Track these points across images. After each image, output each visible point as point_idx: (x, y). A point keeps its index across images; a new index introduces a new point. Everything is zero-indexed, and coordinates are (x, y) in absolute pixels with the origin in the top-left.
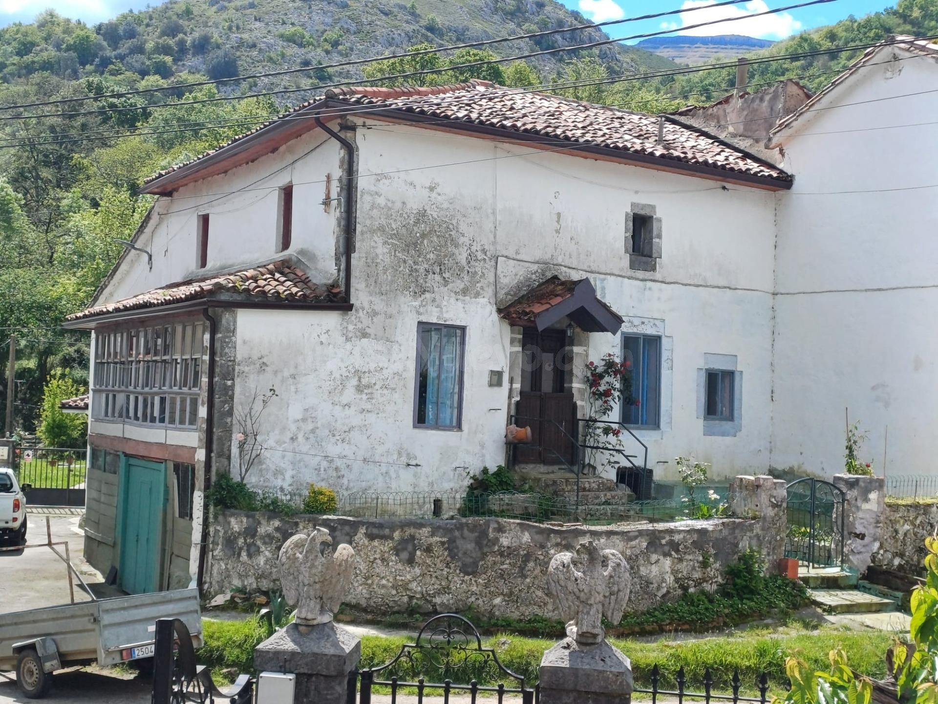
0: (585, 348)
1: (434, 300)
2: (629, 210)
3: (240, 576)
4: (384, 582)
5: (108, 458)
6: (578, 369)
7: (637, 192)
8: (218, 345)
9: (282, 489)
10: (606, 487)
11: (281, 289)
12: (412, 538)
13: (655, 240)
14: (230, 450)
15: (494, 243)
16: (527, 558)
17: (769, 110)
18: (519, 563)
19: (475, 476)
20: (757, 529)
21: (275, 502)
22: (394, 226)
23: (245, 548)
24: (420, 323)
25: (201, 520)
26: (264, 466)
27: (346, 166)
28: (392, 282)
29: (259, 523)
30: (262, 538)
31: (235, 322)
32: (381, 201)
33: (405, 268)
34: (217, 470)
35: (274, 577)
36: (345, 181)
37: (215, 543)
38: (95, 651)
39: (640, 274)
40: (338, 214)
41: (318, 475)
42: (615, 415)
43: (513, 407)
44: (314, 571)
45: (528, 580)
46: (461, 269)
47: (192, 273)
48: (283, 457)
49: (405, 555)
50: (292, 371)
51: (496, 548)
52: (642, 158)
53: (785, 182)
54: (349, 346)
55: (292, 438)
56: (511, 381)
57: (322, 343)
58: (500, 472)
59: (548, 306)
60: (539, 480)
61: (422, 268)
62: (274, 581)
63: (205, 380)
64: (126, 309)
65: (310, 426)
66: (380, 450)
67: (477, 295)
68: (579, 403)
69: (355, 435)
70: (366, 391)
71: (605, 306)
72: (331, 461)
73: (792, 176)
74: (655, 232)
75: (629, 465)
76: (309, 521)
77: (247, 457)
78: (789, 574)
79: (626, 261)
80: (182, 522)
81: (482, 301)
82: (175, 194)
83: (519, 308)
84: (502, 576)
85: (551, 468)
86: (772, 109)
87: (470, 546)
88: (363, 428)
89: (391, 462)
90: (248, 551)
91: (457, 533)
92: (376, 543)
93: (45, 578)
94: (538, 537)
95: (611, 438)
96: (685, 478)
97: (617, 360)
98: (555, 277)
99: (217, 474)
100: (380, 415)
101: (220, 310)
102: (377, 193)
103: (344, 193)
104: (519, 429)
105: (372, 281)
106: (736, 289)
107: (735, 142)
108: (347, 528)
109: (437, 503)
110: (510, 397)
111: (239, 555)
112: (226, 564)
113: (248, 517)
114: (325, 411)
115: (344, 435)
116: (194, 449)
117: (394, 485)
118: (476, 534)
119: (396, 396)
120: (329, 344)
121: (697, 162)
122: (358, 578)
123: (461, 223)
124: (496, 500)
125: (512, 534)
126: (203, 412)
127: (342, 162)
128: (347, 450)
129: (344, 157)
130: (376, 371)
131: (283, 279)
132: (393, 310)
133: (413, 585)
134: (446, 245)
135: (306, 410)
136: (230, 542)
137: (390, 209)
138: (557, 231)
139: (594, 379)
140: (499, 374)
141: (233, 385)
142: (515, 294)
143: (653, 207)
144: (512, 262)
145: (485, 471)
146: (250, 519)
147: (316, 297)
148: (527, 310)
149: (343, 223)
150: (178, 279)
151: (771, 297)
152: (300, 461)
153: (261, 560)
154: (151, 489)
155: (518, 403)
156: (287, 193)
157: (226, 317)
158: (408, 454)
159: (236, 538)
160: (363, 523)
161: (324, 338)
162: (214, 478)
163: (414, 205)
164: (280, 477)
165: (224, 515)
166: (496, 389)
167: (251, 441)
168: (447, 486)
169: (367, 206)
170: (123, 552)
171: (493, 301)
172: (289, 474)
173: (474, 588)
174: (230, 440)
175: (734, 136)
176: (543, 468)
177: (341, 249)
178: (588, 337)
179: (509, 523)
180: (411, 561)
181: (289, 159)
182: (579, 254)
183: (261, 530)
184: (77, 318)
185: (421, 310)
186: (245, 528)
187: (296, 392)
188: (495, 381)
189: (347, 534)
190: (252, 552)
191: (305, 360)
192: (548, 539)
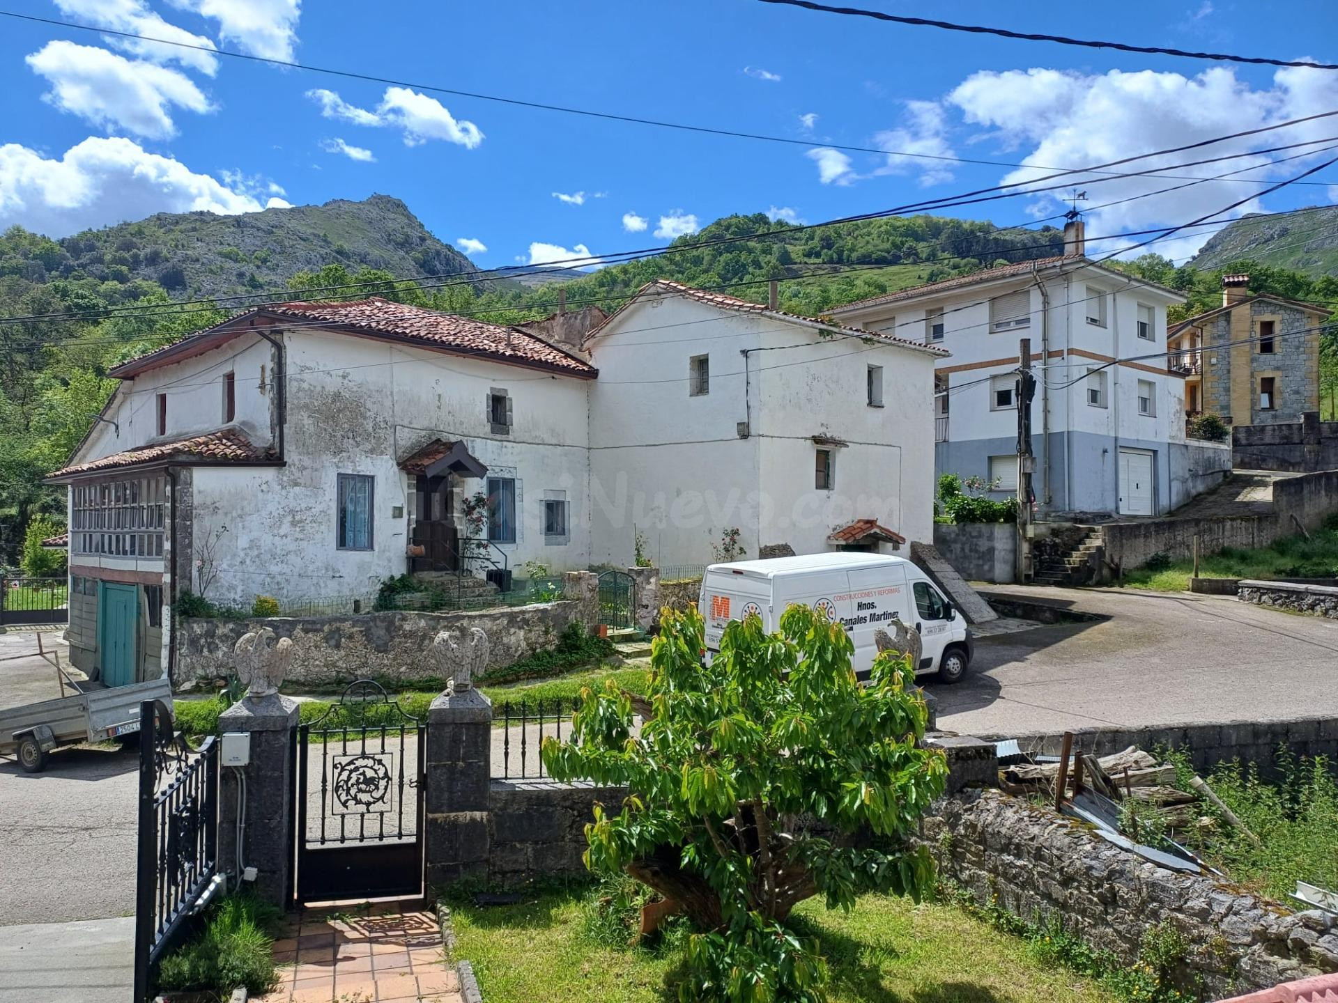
0: (461, 488)
1: (349, 458)
2: (489, 393)
3: (203, 667)
4: (317, 662)
5: (88, 585)
6: (457, 504)
7: (494, 380)
8: (177, 495)
9: (234, 600)
10: (480, 584)
11: (228, 451)
12: (338, 629)
13: (508, 413)
14: (191, 573)
15: (393, 416)
16: (424, 637)
17: (581, 325)
18: (418, 642)
19: (384, 582)
20: (580, 607)
21: (229, 610)
22: (316, 404)
23: (206, 646)
24: (339, 474)
25: (169, 628)
26: (219, 584)
27: (276, 360)
28: (316, 445)
29: (217, 627)
30: (220, 637)
31: (191, 477)
32: (305, 386)
33: (326, 434)
34: (181, 589)
35: (231, 666)
36: (276, 369)
37: (181, 644)
38: (85, 732)
39: (498, 437)
40: (271, 395)
41: (263, 588)
42: (484, 535)
43: (411, 532)
44: (262, 658)
46: (369, 435)
47: (153, 439)
48: (235, 576)
49: (333, 642)
50: (239, 512)
51: (401, 632)
52: (496, 357)
53: (593, 374)
54: (284, 493)
55: (241, 562)
56: (409, 514)
57: (262, 491)
58: (403, 577)
59: (433, 460)
60: (432, 582)
61: (339, 434)
62: (231, 668)
63: (168, 521)
64: (98, 468)
65: (256, 553)
66: (311, 568)
67: (382, 453)
68: (458, 527)
69: (292, 558)
70: (299, 525)
71: (474, 459)
72: (274, 577)
73: (597, 370)
74: (508, 408)
75: (495, 568)
76: (257, 623)
77: (205, 578)
78: (601, 635)
79: (488, 428)
80: (154, 630)
81: (386, 457)
82: (136, 378)
83: (413, 462)
84: (405, 652)
85: (439, 574)
87: (382, 632)
88: (298, 552)
89: (320, 575)
90: (209, 648)
91: (372, 624)
92: (310, 635)
93: (38, 680)
94: (430, 622)
95: (482, 551)
96: (532, 576)
97: (485, 497)
98: (439, 440)
99: (181, 592)
100: (310, 542)
101: (178, 468)
102: (301, 380)
103: (276, 380)
104: (415, 547)
105: (301, 444)
106: (564, 446)
107: (560, 346)
108: (287, 626)
109: (357, 603)
110: (409, 524)
111: (202, 651)
112: (192, 659)
113: (207, 622)
114: (267, 541)
115: (283, 558)
116: (161, 574)
117: (323, 592)
118: (386, 623)
119: (323, 528)
120: (268, 492)
121: (534, 360)
122: (297, 661)
123: (367, 402)
124: (400, 599)
125: (412, 621)
126: (167, 546)
127: (273, 356)
128: (286, 569)
129: (274, 353)
130: (306, 510)
131: (229, 444)
132: (317, 465)
133: (340, 663)
134: (356, 417)
135: (251, 541)
136: (193, 642)
137: (312, 391)
138: (439, 407)
139: (469, 510)
140: (401, 509)
141: (192, 524)
142: (410, 452)
143: (506, 391)
144: (407, 430)
145: (392, 578)
146: (210, 624)
147: (257, 457)
148: (419, 463)
149: (276, 402)
150: (142, 444)
151: (587, 450)
152: (248, 579)
153: (220, 654)
154: (125, 606)
155: (414, 529)
156: (230, 378)
157: (184, 474)
158: (333, 569)
159: (199, 639)
160: (300, 622)
161: (264, 487)
162: (178, 595)
163: (331, 389)
164: (233, 592)
165: (187, 622)
166: (399, 520)
167: (207, 565)
168: (364, 590)
169: (294, 390)
170: (104, 654)
171: (394, 457)
172: (239, 590)
173: (386, 662)
174: (191, 566)
175: (559, 342)
176: (434, 574)
177: (275, 422)
178: (463, 481)
179: (410, 614)
180: (338, 646)
181: (230, 353)
182: (455, 424)
183: (219, 632)
184: (55, 476)
185: (340, 465)
186: (206, 631)
187: (243, 528)
188: (397, 515)
189: (287, 630)
190: (213, 648)
191: (249, 504)
192: (438, 623)
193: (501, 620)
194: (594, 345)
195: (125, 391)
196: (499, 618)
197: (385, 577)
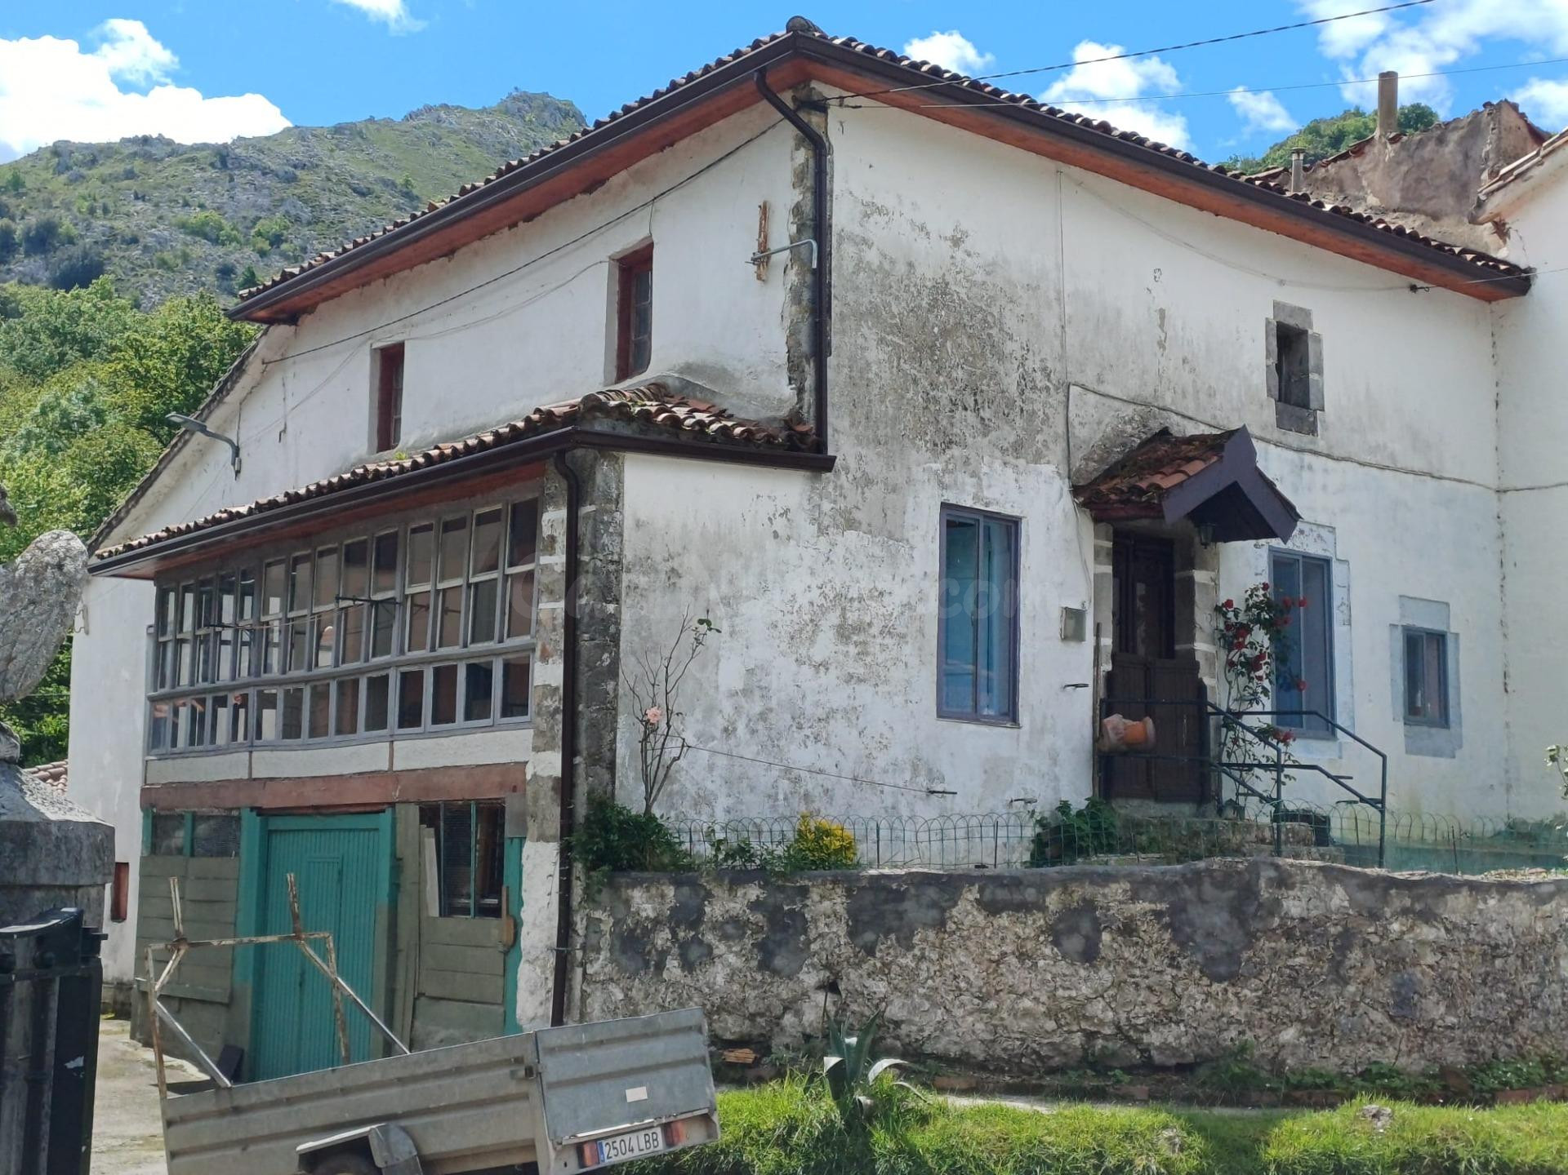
0: (1212, 574)
1: (967, 462)
2: (1271, 317)
4: (1027, 1003)
5: (202, 829)
6: (1203, 618)
7: (1282, 283)
8: (584, 529)
12: (1089, 905)
13: (1313, 377)
14: (613, 751)
15: (1062, 358)
16: (1346, 940)
18: (1329, 952)
22: (895, 310)
23: (675, 950)
24: (945, 506)
26: (676, 787)
27: (809, 182)
28: (896, 420)
29: (709, 895)
30: (717, 926)
31: (620, 481)
32: (872, 256)
33: (916, 393)
34: (591, 792)
35: (752, 1009)
36: (808, 208)
37: (590, 948)
39: (1293, 438)
40: (793, 277)
41: (774, 807)
43: (1102, 682)
45: (1351, 988)
46: (1011, 404)
49: (1075, 943)
50: (725, 589)
51: (1277, 921)
53: (1517, 281)
54: (823, 543)
55: (726, 730)
56: (1098, 633)
57: (776, 535)
58: (1094, 809)
59: (1178, 478)
61: (945, 395)
62: (752, 1017)
63: (552, 606)
65: (757, 707)
66: (882, 760)
67: (1038, 458)
68: (1207, 681)
69: (838, 726)
70: (855, 638)
71: (1271, 486)
72: (797, 780)
73: (1528, 270)
74: (1312, 363)
76: (835, 882)
77: (655, 763)
79: (1272, 410)
80: (449, 925)
81: (1048, 469)
82: (306, 320)
83: (1122, 484)
84: (1293, 982)
85: (1166, 809)
87: (1219, 919)
88: (852, 713)
89: (901, 784)
90: (683, 956)
91: (1188, 893)
92: (1004, 920)
97: (1265, 600)
98: (1165, 432)
99: (590, 800)
100: (880, 689)
101: (589, 454)
102: (864, 241)
104: (1129, 722)
105: (860, 413)
106: (1440, 478)
108: (932, 893)
110: (1097, 663)
111: (660, 967)
112: (626, 991)
113: (678, 884)
114: (784, 675)
115: (818, 727)
118: (1231, 893)
119: (907, 649)
120: (789, 538)
121: (1387, 228)
122: (965, 998)
123: (1007, 313)
125: (1309, 890)
126: (545, 673)
127: (799, 174)
128: (824, 758)
129: (806, 165)
130: (871, 598)
132: (898, 477)
133: (1097, 1008)
134: (983, 353)
135: (750, 672)
136: (632, 941)
137: (888, 274)
138: (1161, 345)
139: (1232, 635)
140: (1079, 617)
141: (619, 611)
142: (1101, 460)
143: (1307, 313)
144: (1091, 397)
145: (1064, 807)
146: (686, 890)
147: (767, 440)
148: (1144, 485)
149: (806, 295)
151: (1495, 496)
152: (740, 779)
153: (718, 975)
154: (340, 873)
155: (1110, 676)
156: (636, 263)
157: (604, 469)
158: (930, 771)
159: (647, 932)
160: (970, 880)
161: (780, 524)
162: (581, 810)
163: (928, 271)
164: (706, 809)
166: (1075, 646)
169: (848, 265)
171: (1064, 470)
173: (1234, 1010)
174: (614, 730)
176: (1154, 809)
177: (805, 348)
178: (1217, 554)
179: (1301, 868)
180: (1090, 955)
181: (641, 194)
182: (1197, 391)
183: (715, 910)
185: (947, 479)
186: (673, 909)
187: (732, 634)
188: (1070, 632)
189: (934, 905)
190: (694, 957)
191: (746, 568)
192: (1385, 899)
193: (1554, 904)
194: (1520, 202)
195: (269, 357)
196: (1551, 897)
197: (1045, 806)
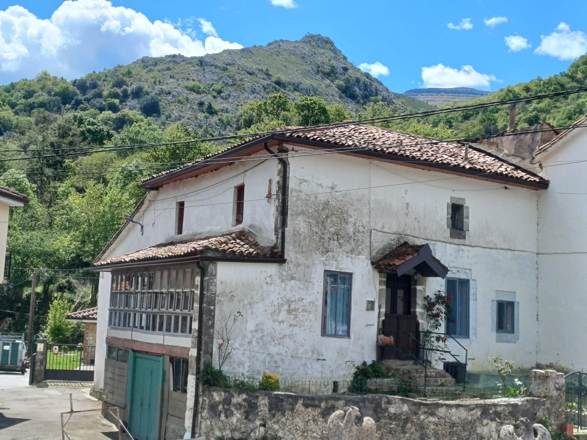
0: (424, 287)
1: (334, 257)
2: (449, 202)
3: (220, 429)
4: (315, 435)
5: (121, 353)
6: (420, 301)
7: (454, 190)
8: (205, 284)
9: (243, 374)
10: (439, 374)
11: (243, 249)
12: (333, 407)
13: (465, 220)
14: (212, 350)
15: (369, 222)
17: (531, 140)
18: (401, 424)
19: (358, 367)
20: (548, 405)
21: (242, 383)
22: (310, 211)
23: (223, 412)
24: (325, 271)
25: (194, 394)
26: (232, 360)
27: (282, 175)
28: (309, 245)
29: (233, 396)
30: (235, 405)
31: (216, 270)
32: (303, 195)
33: (316, 237)
34: (205, 362)
35: (243, 430)
36: (281, 182)
37: (203, 408)
39: (456, 241)
40: (277, 203)
41: (264, 365)
42: (442, 329)
43: (381, 323)
44: (351, 434)
45: (407, 435)
46: (350, 238)
47: (172, 237)
48: (244, 354)
50: (249, 300)
51: (387, 414)
52: (458, 170)
53: (543, 184)
54: (283, 285)
55: (249, 342)
56: (380, 307)
57: (267, 283)
58: (373, 365)
59: (403, 261)
60: (398, 370)
61: (326, 237)
62: (243, 433)
63: (196, 305)
64: (139, 260)
65: (260, 335)
66: (301, 350)
67: (360, 253)
68: (420, 321)
69: (287, 340)
70: (293, 313)
71: (438, 262)
72: (272, 357)
73: (548, 181)
74: (465, 215)
75: (454, 360)
76: (266, 395)
77: (223, 354)
78: (568, 433)
79: (448, 233)
80: (178, 394)
81: (362, 257)
82: (161, 189)
83: (386, 262)
84: (390, 432)
85: (403, 362)
86: (533, 140)
87: (370, 413)
88: (291, 336)
89: (308, 357)
90: (225, 413)
91: (361, 404)
92: (309, 410)
94: (413, 408)
95: (441, 343)
96: (499, 371)
97: (443, 295)
98: (406, 243)
99: (204, 365)
100: (301, 328)
101: (207, 262)
102: (300, 191)
103: (281, 191)
104: (386, 337)
105: (297, 244)
106: (514, 250)
107: (510, 159)
108: (291, 400)
109: (335, 384)
110: (379, 317)
111: (220, 416)
112: (211, 422)
113: (225, 392)
114: (269, 325)
115: (280, 340)
116: (188, 349)
117: (309, 372)
118: (374, 405)
119: (311, 316)
120: (271, 284)
121: (491, 172)
122: (298, 432)
123: (350, 209)
124: (372, 383)
125: (396, 405)
126: (195, 325)
127: (279, 172)
128: (282, 350)
129: (281, 169)
130: (299, 300)
131: (242, 243)
132: (309, 263)
134: (341, 223)
135: (257, 325)
136: (213, 408)
137: (308, 200)
138: (407, 214)
139: (429, 306)
140: (372, 303)
141: (215, 308)
142: (382, 253)
143: (463, 200)
144: (380, 233)
145: (364, 363)
146: (227, 394)
147: (265, 255)
148: (391, 263)
149: (280, 209)
151: (536, 255)
152: (253, 357)
153: (234, 420)
154: (152, 373)
155: (384, 321)
156: (240, 191)
157: (211, 266)
158: (318, 353)
159: (217, 405)
160: (301, 397)
161: (268, 280)
162: (202, 367)
163: (322, 198)
164: (242, 366)
165: (209, 391)
166: (370, 312)
167: (226, 343)
168: (341, 373)
169: (294, 199)
170: (131, 411)
171: (369, 257)
172: (247, 365)
174: (212, 343)
175: (508, 155)
176: (399, 362)
177: (279, 225)
178: (425, 280)
179: (395, 399)
181: (242, 169)
182: (420, 229)
183: (234, 400)
184: (102, 265)
185: (326, 263)
186: (224, 399)
187: (252, 314)
188: (370, 307)
189: (291, 404)
190: (229, 414)
191: (257, 294)
192: (419, 408)
193: (475, 411)
194: (546, 158)
195: (151, 199)
196: (474, 409)
197: (358, 363)
